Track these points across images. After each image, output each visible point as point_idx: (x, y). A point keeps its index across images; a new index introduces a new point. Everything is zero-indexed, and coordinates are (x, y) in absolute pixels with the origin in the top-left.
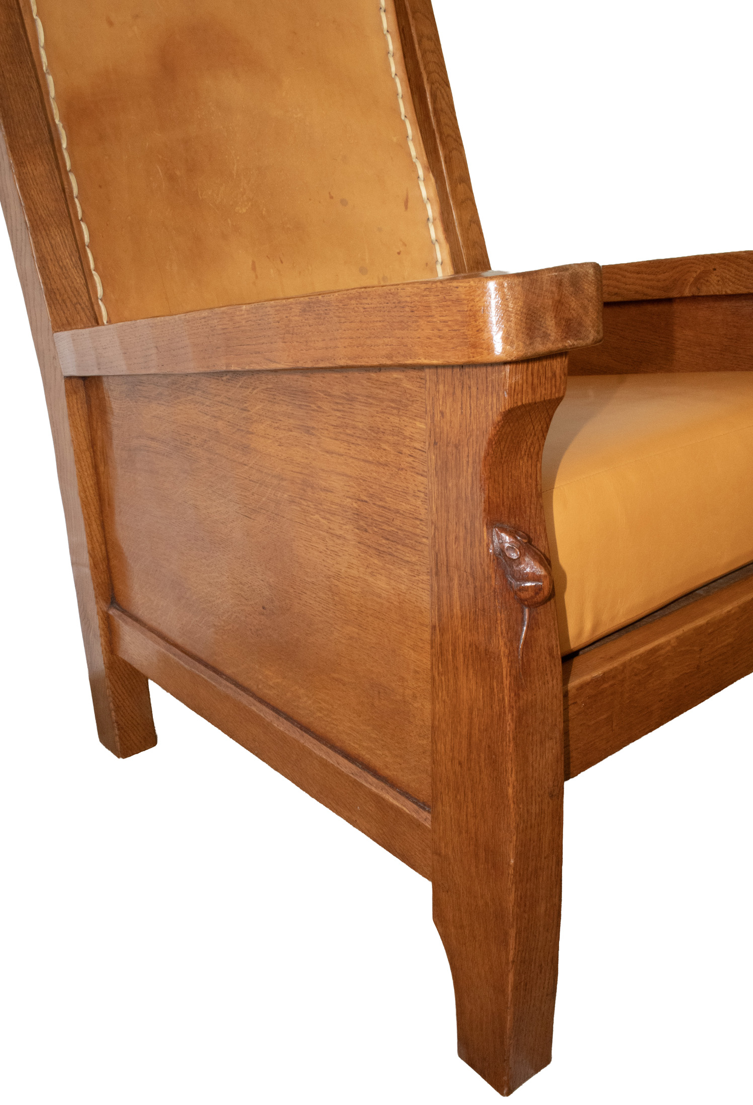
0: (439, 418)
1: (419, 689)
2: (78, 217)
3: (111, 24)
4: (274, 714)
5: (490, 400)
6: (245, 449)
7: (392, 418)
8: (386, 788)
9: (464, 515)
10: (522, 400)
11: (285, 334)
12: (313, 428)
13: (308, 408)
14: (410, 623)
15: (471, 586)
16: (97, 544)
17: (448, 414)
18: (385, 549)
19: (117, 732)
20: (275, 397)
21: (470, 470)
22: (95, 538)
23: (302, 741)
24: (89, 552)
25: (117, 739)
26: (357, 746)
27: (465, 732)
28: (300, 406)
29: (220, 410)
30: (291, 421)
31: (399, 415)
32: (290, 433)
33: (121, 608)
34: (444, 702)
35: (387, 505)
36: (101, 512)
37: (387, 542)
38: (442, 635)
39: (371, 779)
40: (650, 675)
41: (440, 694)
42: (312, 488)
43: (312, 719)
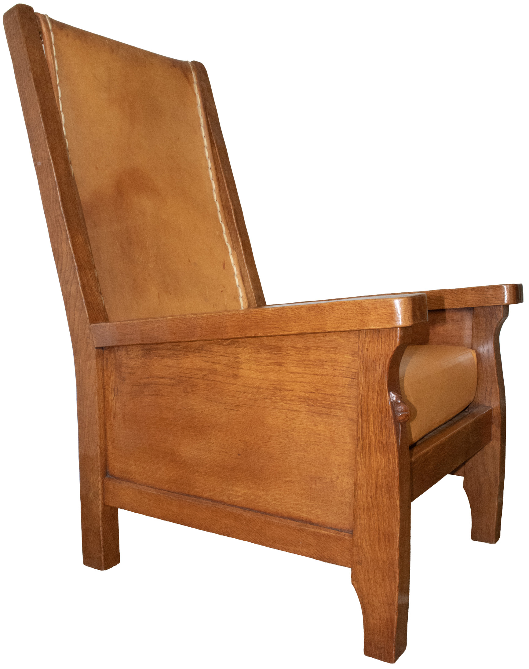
0: (365, 352)
1: (340, 473)
5: (391, 342)
6: (236, 376)
7: (331, 355)
8: (319, 528)
9: (377, 388)
11: (296, 319)
12: (283, 363)
13: (281, 354)
14: (336, 444)
15: (380, 417)
17: (370, 349)
18: (324, 412)
20: (259, 351)
21: (380, 370)
24: (98, 445)
25: (103, 558)
26: (298, 512)
27: (374, 481)
28: (275, 354)
29: (219, 359)
30: (269, 361)
31: (335, 354)
32: (268, 366)
33: (115, 477)
34: (363, 471)
35: (326, 393)
37: (325, 409)
38: (363, 441)
41: (361, 468)
42: (280, 391)
43: (268, 506)
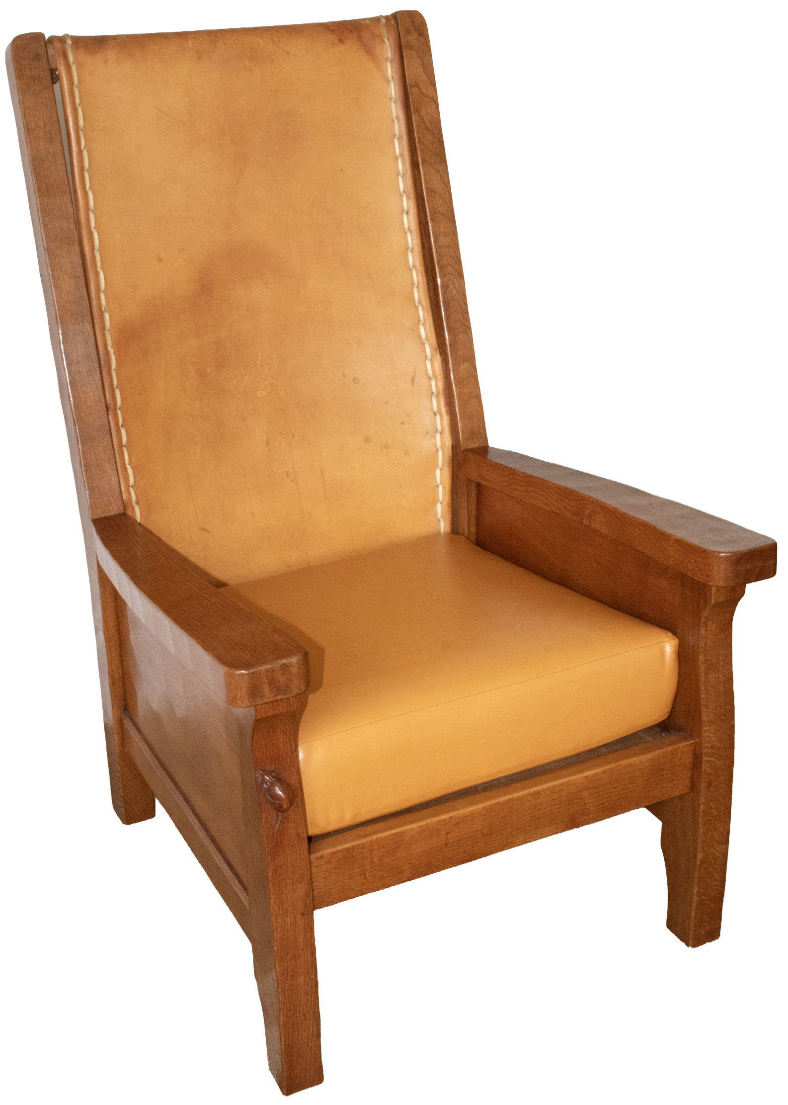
2: (119, 425)
3: (160, 259)
4: (199, 825)
8: (242, 890)
9: (248, 759)
10: (266, 714)
15: (252, 795)
19: (123, 805)
21: (248, 739)
22: (114, 663)
23: (209, 848)
24: (109, 673)
25: (123, 808)
26: (232, 859)
33: (129, 716)
38: (246, 815)
39: (236, 881)
40: (398, 848)
43: (216, 835)
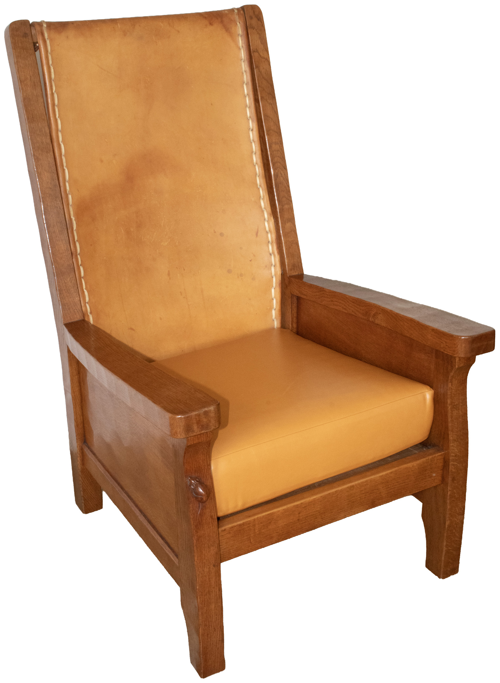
2: (79, 264)
3: (101, 161)
4: (140, 512)
8: (171, 552)
10: (193, 442)
16: (79, 416)
19: (83, 502)
22: (78, 413)
23: (147, 527)
25: (83, 504)
33: (87, 445)
36: (82, 402)
38: (178, 505)
39: (167, 548)
40: (270, 523)
43: (151, 518)
